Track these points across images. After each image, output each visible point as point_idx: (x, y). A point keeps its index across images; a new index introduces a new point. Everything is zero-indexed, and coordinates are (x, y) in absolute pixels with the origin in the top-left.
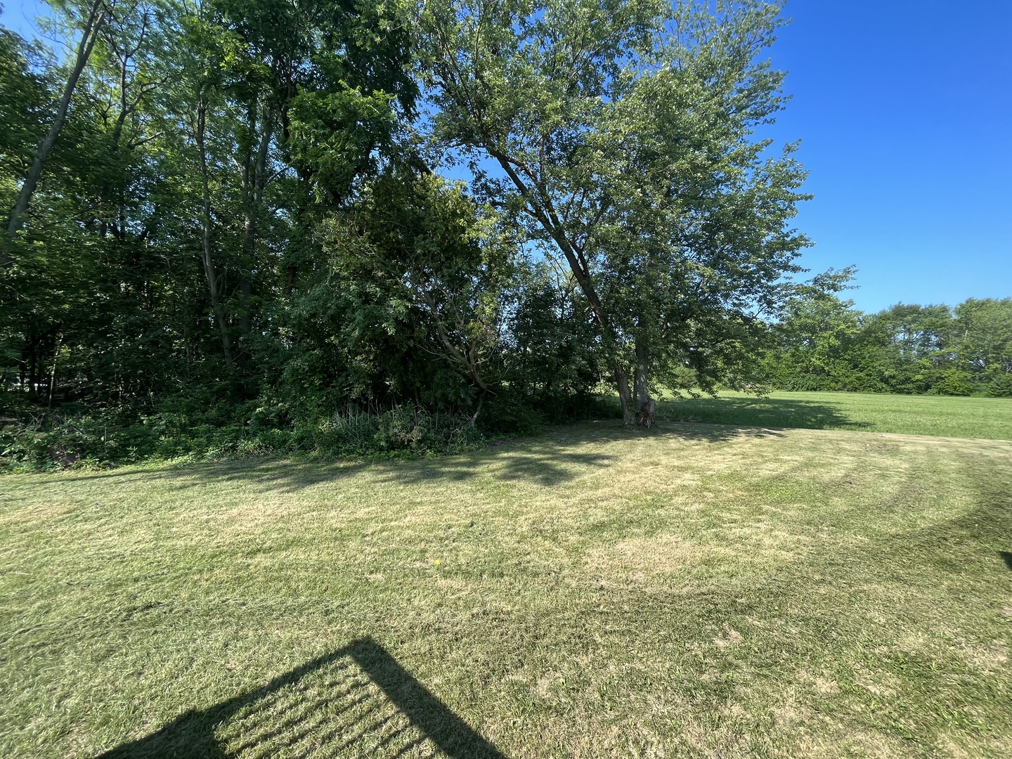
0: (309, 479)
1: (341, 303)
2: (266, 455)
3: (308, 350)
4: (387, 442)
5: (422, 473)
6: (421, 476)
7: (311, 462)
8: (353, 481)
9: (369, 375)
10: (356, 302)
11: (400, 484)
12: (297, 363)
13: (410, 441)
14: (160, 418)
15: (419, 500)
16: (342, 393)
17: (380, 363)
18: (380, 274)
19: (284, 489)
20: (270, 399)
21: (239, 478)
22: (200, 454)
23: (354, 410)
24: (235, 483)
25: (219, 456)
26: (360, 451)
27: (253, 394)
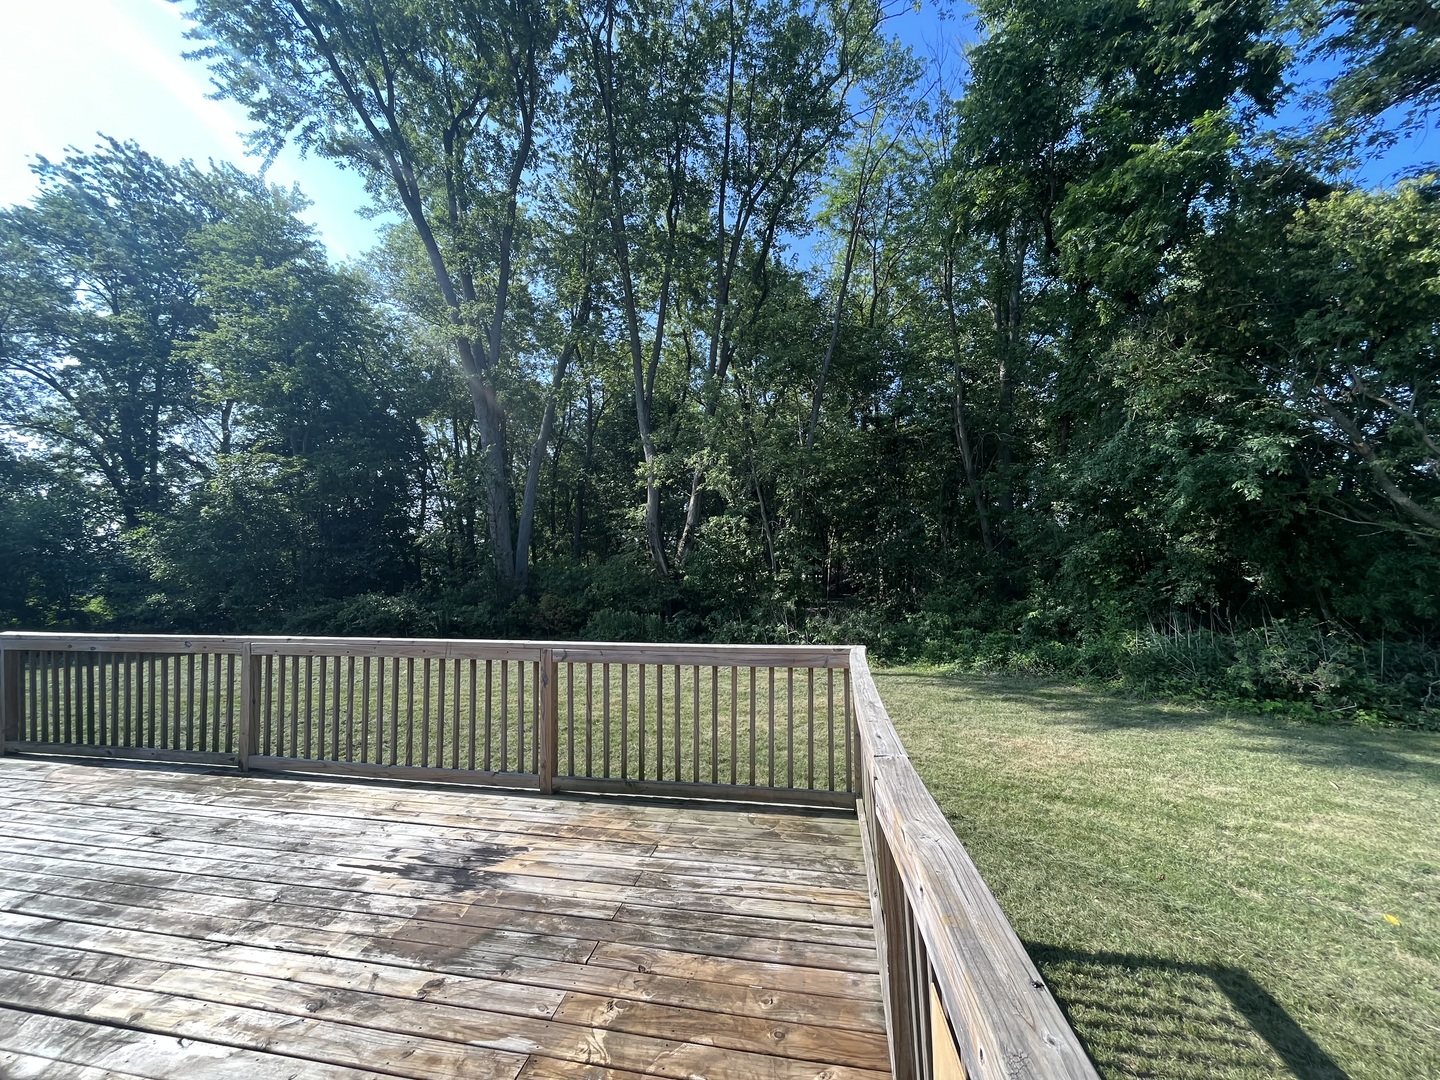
0: (1114, 720)
1: (1150, 459)
2: (1045, 676)
3: (1097, 530)
4: (1255, 683)
5: (1347, 753)
6: (1344, 758)
7: (1113, 695)
8: (1189, 736)
9: (1209, 567)
10: (1177, 455)
11: (1292, 762)
12: (1081, 551)
13: (1308, 688)
14: (923, 617)
15: (1338, 800)
16: (1157, 595)
17: (1230, 545)
18: (1221, 398)
19: (1078, 726)
20: (1044, 599)
21: (1016, 700)
22: (967, 664)
23: (1182, 623)
24: (1013, 706)
25: (989, 669)
26: (1200, 691)
27: (1022, 593)
